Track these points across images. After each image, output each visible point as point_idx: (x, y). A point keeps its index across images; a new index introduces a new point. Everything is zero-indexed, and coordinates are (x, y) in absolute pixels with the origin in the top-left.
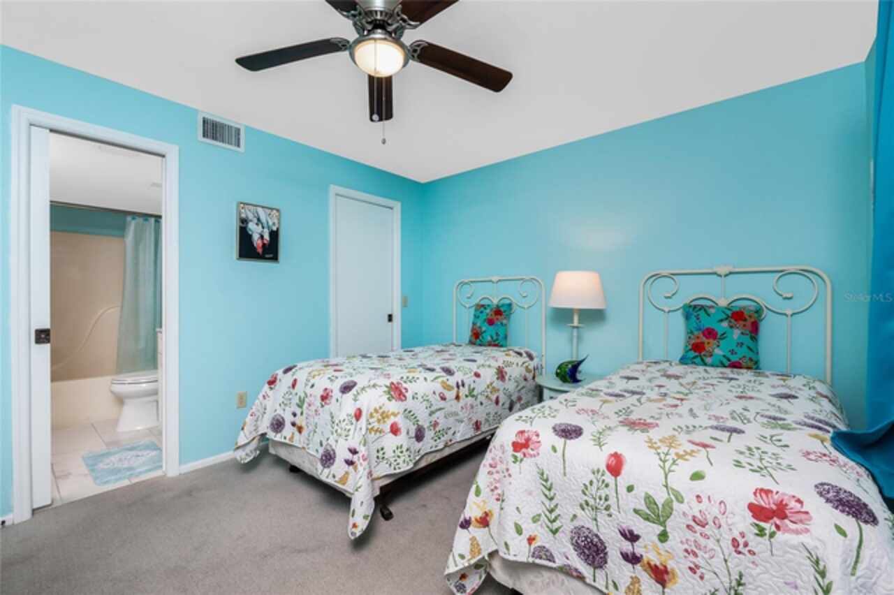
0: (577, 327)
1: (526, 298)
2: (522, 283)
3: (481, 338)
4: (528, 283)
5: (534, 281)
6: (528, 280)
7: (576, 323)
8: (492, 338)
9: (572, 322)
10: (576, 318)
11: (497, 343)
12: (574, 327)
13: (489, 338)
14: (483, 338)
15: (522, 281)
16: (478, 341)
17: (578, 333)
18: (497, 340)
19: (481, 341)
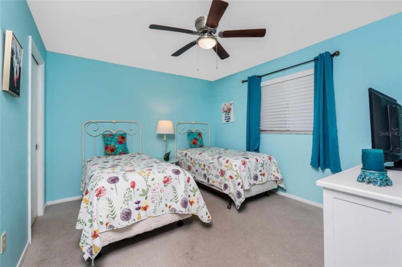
0: (165, 141)
1: (131, 131)
2: (130, 124)
3: (115, 151)
4: (133, 124)
5: (136, 123)
6: (132, 123)
7: (165, 139)
8: (122, 150)
9: (164, 139)
10: (165, 138)
11: (125, 152)
12: (164, 141)
13: (121, 151)
14: (117, 151)
15: (129, 123)
16: (113, 153)
17: (166, 143)
18: (125, 151)
19: (115, 153)
